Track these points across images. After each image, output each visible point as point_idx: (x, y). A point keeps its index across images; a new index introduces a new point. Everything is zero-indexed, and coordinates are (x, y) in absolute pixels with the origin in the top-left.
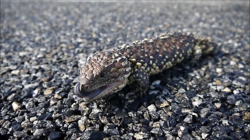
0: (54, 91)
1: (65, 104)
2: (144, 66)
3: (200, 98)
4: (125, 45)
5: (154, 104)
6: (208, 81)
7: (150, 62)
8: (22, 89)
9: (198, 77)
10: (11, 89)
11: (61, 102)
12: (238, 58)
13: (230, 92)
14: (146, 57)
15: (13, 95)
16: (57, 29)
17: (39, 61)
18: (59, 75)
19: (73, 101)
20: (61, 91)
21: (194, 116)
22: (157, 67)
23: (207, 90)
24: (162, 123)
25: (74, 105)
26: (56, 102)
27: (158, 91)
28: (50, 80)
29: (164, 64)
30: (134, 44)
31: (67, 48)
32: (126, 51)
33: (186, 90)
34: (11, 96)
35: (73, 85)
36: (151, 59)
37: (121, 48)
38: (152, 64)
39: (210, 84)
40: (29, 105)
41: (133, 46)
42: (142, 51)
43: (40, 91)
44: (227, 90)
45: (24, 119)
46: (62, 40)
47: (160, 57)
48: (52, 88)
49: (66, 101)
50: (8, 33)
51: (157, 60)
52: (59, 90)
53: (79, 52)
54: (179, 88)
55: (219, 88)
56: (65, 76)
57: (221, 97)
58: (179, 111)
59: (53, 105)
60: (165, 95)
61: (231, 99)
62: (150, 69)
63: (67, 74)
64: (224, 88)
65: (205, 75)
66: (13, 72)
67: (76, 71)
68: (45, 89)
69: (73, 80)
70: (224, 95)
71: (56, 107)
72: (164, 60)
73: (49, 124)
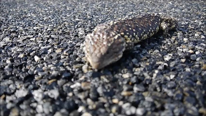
0: (63, 51)
1: (72, 58)
2: (130, 38)
3: (170, 56)
4: (113, 22)
5: (136, 58)
6: (177, 46)
7: (134, 34)
8: (39, 49)
9: (169, 44)
10: (32, 49)
11: (68, 57)
12: (201, 31)
13: (193, 53)
14: (131, 30)
15: (34, 52)
16: (59, 13)
17: (49, 33)
18: (65, 41)
19: (77, 56)
20: (68, 50)
21: (165, 66)
22: (138, 38)
23: (175, 51)
24: (142, 69)
25: (78, 59)
26: (65, 56)
27: (139, 51)
28: (59, 44)
29: (143, 36)
30: (119, 20)
31: (69, 25)
32: (115, 27)
33: (160, 51)
34: (33, 52)
35: (76, 47)
36: (134, 31)
37: (110, 24)
38: (135, 36)
39: (178, 48)
40: (46, 58)
41: (119, 22)
42: (126, 26)
43: (53, 50)
44: (191, 51)
45: (44, 66)
46: (64, 20)
47: (140, 30)
48: (61, 49)
49: (73, 56)
50: (22, 15)
51: (138, 33)
52: (66, 50)
53: (78, 27)
54: (155, 50)
55: (184, 50)
56: (70, 42)
57: (186, 55)
58: (154, 63)
59: (63, 58)
60: (145, 54)
61: (194, 57)
62: (134, 40)
63: (71, 40)
64: (188, 50)
65: (174, 42)
66: (31, 39)
67: (77, 39)
68: (56, 49)
69: (75, 45)
70: (188, 54)
71: (66, 59)
72: (142, 33)
73: (62, 69)
